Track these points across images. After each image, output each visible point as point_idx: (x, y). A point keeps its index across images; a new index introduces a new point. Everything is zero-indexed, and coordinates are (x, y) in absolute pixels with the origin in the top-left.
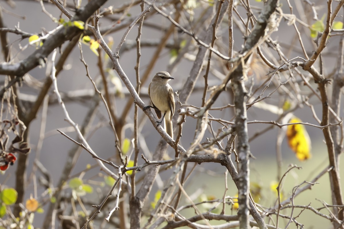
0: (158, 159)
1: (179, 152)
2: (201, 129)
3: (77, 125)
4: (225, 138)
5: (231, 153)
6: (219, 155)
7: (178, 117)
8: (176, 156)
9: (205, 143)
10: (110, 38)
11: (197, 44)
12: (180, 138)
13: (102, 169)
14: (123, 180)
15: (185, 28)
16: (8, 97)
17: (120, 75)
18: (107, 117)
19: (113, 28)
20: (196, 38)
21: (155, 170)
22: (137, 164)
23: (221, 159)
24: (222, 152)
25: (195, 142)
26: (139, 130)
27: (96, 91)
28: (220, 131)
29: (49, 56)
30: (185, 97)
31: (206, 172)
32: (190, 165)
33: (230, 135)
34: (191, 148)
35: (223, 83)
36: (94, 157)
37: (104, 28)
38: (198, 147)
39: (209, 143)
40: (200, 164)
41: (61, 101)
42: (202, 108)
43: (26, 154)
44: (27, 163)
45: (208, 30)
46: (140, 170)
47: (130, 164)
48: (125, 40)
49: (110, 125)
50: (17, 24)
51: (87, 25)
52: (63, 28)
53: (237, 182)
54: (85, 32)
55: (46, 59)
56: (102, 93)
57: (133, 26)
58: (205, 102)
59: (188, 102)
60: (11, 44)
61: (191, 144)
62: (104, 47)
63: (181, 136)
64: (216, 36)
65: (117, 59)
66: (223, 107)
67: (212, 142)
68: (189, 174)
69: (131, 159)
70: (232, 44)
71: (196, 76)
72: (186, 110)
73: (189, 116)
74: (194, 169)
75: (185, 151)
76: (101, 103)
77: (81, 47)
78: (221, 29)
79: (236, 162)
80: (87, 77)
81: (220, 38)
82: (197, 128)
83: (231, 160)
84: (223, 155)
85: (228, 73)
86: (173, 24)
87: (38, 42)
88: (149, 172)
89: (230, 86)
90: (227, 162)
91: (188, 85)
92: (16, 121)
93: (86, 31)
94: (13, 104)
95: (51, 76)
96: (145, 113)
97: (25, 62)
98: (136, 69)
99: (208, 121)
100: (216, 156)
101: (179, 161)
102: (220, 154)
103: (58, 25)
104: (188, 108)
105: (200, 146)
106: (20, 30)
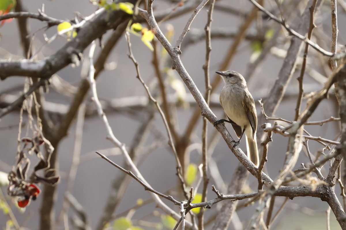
0: (235, 192)
1: (263, 182)
2: (293, 151)
3: (124, 145)
4: (327, 163)
5: (334, 183)
6: (318, 187)
7: (262, 134)
8: (260, 188)
9: (299, 171)
10: (170, 26)
11: (289, 34)
12: (265, 163)
13: (158, 206)
14: (187, 221)
15: (273, 12)
16: (29, 107)
17: (182, 77)
18: (165, 134)
19: (174, 12)
20: (287, 26)
21: (230, 207)
22: (206, 199)
23: (321, 192)
24: (323, 182)
25: (286, 168)
26: (209, 152)
27: (150, 99)
28: (320, 153)
29: (85, 51)
30: (271, 108)
31: (300, 210)
32: (279, 200)
33: (334, 159)
34: (279, 177)
35: (325, 88)
36: (147, 189)
37: (161, 12)
38: (290, 175)
39: (305, 170)
40: (292, 199)
41: (101, 112)
42: (295, 122)
43: (53, 185)
44: (56, 197)
45: (303, 15)
46: (209, 208)
47: (197, 199)
48: (189, 29)
49: (169, 146)
50: (42, 6)
51: (137, 8)
52: (105, 13)
53: (343, 224)
54: (135, 18)
55: (80, 54)
56: (159, 101)
57: (200, 10)
58: (299, 114)
59: (276, 114)
60: (34, 35)
61: (280, 172)
62: (160, 39)
63: (266, 161)
64: (315, 24)
65: (179, 55)
66: (323, 121)
67: (308, 169)
68: (277, 213)
69: (198, 192)
70: (336, 35)
71: (287, 78)
72: (273, 125)
73: (277, 134)
74: (284, 206)
75: (272, 181)
76: (157, 116)
77: (129, 38)
78: (322, 14)
79: (342, 196)
80: (137, 79)
81: (321, 26)
82: (288, 150)
83: (334, 193)
84: (324, 186)
85: (331, 74)
86: (256, 7)
87: (70, 31)
88: (223, 210)
89: (333, 93)
90: (329, 197)
91: (276, 90)
92: (40, 139)
93: (136, 16)
94: (36, 117)
95: (88, 79)
96: (217, 129)
97: (53, 60)
98: (205, 68)
99: (302, 139)
100: (314, 188)
101: (263, 195)
102: (320, 185)
103: (98, 9)
104: (276, 123)
105: (293, 173)
106: (45, 15)
